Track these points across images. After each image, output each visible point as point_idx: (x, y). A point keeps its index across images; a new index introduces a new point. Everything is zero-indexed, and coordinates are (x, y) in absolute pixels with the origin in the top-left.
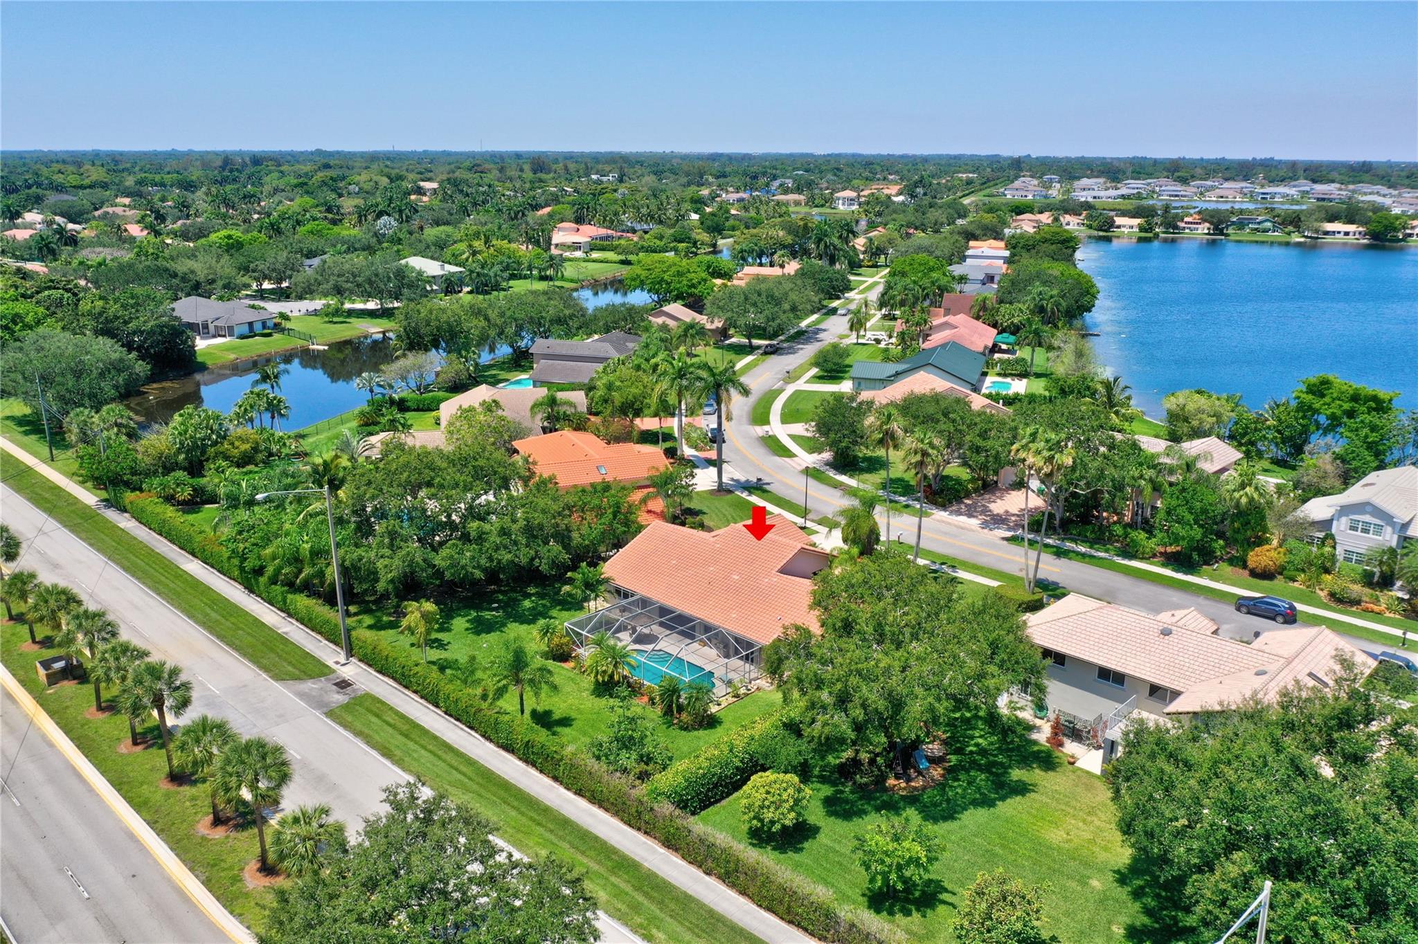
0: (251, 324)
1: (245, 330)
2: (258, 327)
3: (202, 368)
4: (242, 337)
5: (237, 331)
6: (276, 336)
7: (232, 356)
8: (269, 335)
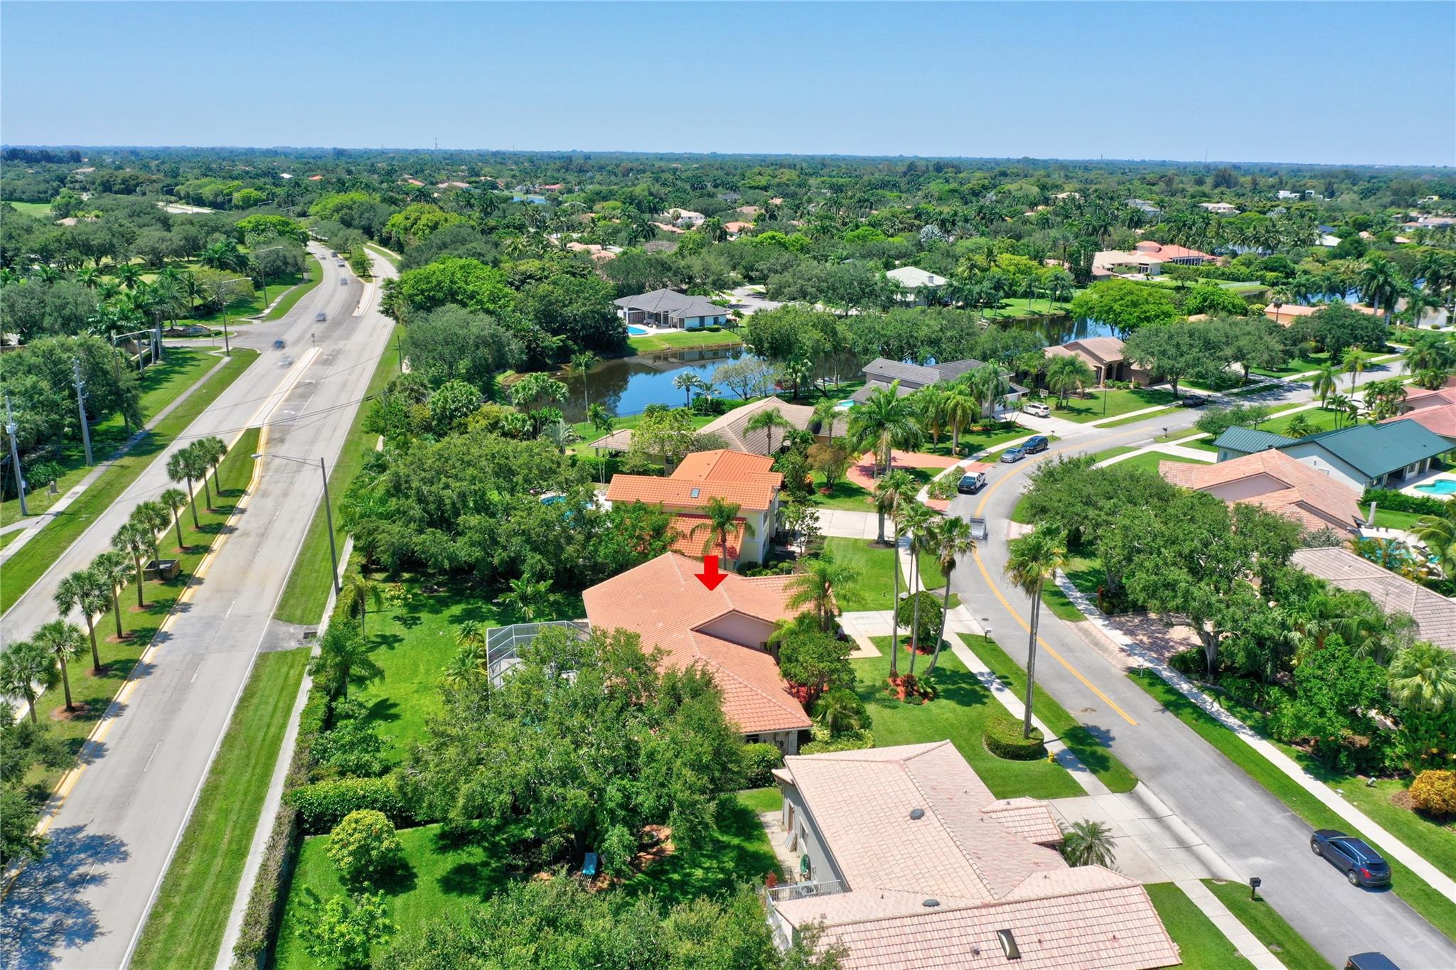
0: (702, 319)
1: (696, 323)
2: (709, 323)
3: (633, 352)
4: (691, 330)
5: (687, 324)
6: (723, 332)
7: (667, 346)
8: (717, 330)
